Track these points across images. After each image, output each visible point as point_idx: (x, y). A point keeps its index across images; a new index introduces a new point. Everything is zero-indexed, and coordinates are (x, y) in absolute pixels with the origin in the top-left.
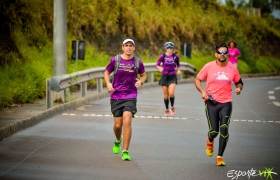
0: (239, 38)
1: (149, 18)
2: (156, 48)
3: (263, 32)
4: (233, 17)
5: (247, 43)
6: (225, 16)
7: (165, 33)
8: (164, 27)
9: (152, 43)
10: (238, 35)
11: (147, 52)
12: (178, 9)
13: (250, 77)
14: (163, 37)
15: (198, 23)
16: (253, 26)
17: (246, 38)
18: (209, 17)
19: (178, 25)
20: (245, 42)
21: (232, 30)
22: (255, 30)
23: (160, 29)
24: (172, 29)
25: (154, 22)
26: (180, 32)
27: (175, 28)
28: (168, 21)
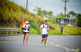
0: (35, 23)
1: (7, 15)
2: (9, 24)
3: (42, 21)
4: (33, 16)
5: (37, 24)
6: (31, 16)
7: (12, 20)
8: (12, 18)
9: (7, 22)
10: (34, 22)
11: (6, 25)
12: (16, 12)
13: (38, 35)
14: (11, 21)
15: (22, 17)
16: (39, 19)
17: (37, 23)
18: (25, 16)
19: (16, 17)
20: (36, 24)
21: (33, 20)
22: (40, 21)
23: (10, 18)
24: (14, 19)
25: (8, 16)
26: (16, 19)
27: (15, 18)
28: (13, 16)
